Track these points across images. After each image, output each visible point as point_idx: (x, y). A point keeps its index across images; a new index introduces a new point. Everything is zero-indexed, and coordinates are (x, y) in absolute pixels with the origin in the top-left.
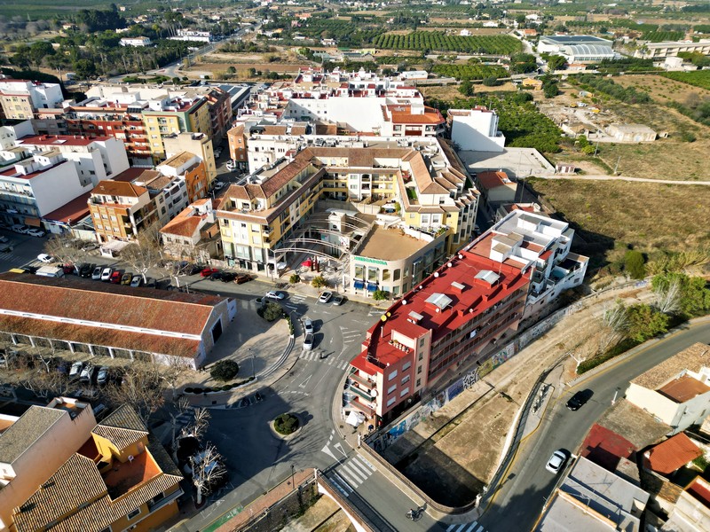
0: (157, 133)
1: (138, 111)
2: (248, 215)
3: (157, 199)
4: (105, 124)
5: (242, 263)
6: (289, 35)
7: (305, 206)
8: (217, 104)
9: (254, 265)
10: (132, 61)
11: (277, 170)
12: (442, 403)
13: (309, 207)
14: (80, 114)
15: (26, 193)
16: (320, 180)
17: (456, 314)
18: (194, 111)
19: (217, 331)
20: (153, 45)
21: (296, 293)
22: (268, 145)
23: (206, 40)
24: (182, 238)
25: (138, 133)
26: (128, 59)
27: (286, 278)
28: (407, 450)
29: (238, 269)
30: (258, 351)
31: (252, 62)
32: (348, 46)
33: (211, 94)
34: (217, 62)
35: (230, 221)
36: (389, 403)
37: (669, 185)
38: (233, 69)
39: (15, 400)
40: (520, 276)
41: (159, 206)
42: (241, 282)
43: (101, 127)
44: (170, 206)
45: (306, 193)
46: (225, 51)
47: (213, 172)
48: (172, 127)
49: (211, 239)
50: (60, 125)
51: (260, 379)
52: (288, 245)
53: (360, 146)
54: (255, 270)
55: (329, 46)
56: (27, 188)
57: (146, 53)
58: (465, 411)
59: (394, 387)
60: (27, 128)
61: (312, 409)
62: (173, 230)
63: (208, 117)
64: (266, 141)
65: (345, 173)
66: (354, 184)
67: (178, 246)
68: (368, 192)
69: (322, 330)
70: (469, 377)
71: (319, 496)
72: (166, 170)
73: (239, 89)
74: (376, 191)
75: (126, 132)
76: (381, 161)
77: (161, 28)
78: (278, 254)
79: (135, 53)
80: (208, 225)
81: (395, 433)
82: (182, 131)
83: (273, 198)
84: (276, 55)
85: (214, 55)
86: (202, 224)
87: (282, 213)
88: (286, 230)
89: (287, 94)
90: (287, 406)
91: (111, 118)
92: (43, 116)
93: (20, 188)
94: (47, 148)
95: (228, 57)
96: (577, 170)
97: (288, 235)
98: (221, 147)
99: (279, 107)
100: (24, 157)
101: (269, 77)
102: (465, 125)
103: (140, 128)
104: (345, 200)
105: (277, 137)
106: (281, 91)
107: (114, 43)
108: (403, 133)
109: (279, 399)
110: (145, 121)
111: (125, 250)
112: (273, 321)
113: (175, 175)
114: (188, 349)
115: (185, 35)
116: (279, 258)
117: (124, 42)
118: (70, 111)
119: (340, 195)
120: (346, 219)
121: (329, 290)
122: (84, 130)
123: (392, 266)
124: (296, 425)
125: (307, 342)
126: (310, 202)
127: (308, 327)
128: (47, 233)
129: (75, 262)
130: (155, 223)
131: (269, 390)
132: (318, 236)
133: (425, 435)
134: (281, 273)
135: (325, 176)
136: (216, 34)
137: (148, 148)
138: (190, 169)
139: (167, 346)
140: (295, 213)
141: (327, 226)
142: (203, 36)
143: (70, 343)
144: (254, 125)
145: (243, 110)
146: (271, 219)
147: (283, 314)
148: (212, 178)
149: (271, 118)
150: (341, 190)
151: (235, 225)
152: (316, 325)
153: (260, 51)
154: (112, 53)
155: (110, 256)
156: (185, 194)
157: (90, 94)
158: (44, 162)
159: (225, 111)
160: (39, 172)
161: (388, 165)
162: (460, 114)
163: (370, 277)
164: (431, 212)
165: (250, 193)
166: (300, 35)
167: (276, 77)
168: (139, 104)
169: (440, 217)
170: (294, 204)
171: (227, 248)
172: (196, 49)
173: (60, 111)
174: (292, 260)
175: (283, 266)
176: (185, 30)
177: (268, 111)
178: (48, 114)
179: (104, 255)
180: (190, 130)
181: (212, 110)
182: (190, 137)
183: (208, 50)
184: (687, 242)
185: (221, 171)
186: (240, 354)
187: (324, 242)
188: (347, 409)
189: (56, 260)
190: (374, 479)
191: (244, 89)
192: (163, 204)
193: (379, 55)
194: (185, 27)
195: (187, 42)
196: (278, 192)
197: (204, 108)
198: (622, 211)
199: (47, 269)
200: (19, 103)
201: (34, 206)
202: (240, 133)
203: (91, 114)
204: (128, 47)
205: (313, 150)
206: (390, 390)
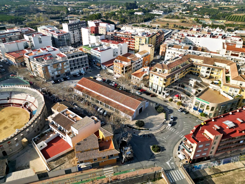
0: (138, 43)
1: (134, 35)
2: (160, 74)
3: (133, 64)
4: (124, 38)
5: (154, 90)
6: (192, 13)
7: (182, 75)
8: (159, 35)
9: (158, 92)
10: (136, 19)
11: (175, 60)
12: (219, 164)
13: (183, 76)
14: (118, 35)
15: (99, 56)
16: (190, 67)
17: (235, 131)
18: (151, 37)
19: (141, 110)
20: (144, 15)
21: (170, 105)
22: (173, 52)
23: (162, 14)
24: (137, 78)
25: (132, 42)
26: (135, 19)
27: (168, 99)
28: (199, 176)
29: (152, 92)
30: (152, 121)
31: (175, 22)
32: (215, 19)
33: (158, 32)
34: (163, 21)
35: (154, 75)
36: (197, 156)
38: (168, 24)
39: (83, 113)
41: (133, 66)
42: (152, 96)
43: (122, 39)
44: (136, 67)
45: (183, 71)
46: (167, 18)
47: (152, 58)
48: (143, 41)
49: (146, 80)
50: (112, 37)
51: (151, 130)
52: (171, 88)
53: (210, 57)
54: (157, 94)
55: (207, 18)
56: (99, 54)
57: (141, 17)
58: (229, 171)
59: (200, 151)
60: (103, 37)
61: (166, 147)
62: (135, 75)
63: (155, 40)
64: (173, 50)
65: (200, 66)
66: (203, 71)
67: (136, 80)
68: (209, 75)
69: (177, 121)
70: (235, 158)
71: (161, 178)
72: (138, 55)
73: (168, 31)
74: (212, 75)
75: (129, 41)
76: (217, 64)
77: (148, 9)
78: (167, 90)
79: (138, 17)
80: (146, 75)
81: (196, 168)
82: (146, 43)
83: (170, 70)
84: (185, 20)
85: (163, 19)
86: (144, 74)
87: (172, 76)
88: (172, 82)
89: (185, 34)
90: (158, 143)
91: (126, 37)
92: (108, 34)
93: (97, 54)
94: (107, 44)
95: (168, 20)
97: (172, 84)
98: (157, 50)
99: (181, 39)
100: (101, 45)
101: (180, 28)
103: (133, 41)
104: (198, 76)
105: (177, 49)
106: (183, 33)
107: (132, 13)
108: (230, 54)
109: (155, 140)
110: (136, 39)
111: (121, 78)
112: (159, 113)
113: (140, 57)
114: (131, 113)
115: (155, 12)
116: (167, 91)
117: (136, 13)
118: (116, 33)
119: (196, 74)
120: (197, 83)
121: (183, 108)
122: (118, 40)
123: (211, 105)
124: (159, 150)
125: (170, 123)
126: (184, 74)
127: (172, 118)
128: (101, 69)
129: (106, 78)
130: (130, 72)
131: (153, 135)
132: (183, 87)
133: (209, 173)
134: (167, 97)
135: (192, 65)
136: (165, 12)
137: (134, 48)
138: (145, 56)
139: (125, 110)
140: (177, 77)
141: (188, 84)
142: (161, 12)
143: (100, 101)
144: (170, 44)
145: (168, 39)
146: (168, 77)
147: (164, 111)
148: (151, 60)
149: (177, 42)
150: (197, 72)
151: (155, 77)
152: (175, 118)
153: (179, 19)
154: (131, 16)
155: (116, 79)
156: (142, 64)
157: (122, 29)
158: (105, 47)
159: (162, 38)
160: (103, 50)
161: (220, 66)
163: (201, 107)
164: (235, 87)
165: (163, 67)
166: (196, 14)
167: (183, 28)
168: (135, 33)
169: (239, 90)
170: (178, 74)
171: (150, 84)
172: (157, 17)
173: (113, 33)
174: (171, 93)
175: (168, 95)
176: (155, 10)
177: (176, 40)
178: (109, 34)
179: (114, 78)
180: (149, 43)
181: (157, 37)
182: (148, 45)
183: (161, 17)
185: (155, 58)
186: (146, 120)
187: (185, 89)
188: (179, 152)
189: (102, 77)
190: (183, 181)
191: (170, 31)
192: (134, 66)
193: (227, 23)
194: (155, 9)
195: (155, 14)
196: (173, 68)
197: (155, 36)
199: (99, 79)
200: (103, 29)
201: (100, 60)
202: (165, 46)
203: (121, 35)
204: (137, 15)
205: (190, 56)
206: (198, 151)
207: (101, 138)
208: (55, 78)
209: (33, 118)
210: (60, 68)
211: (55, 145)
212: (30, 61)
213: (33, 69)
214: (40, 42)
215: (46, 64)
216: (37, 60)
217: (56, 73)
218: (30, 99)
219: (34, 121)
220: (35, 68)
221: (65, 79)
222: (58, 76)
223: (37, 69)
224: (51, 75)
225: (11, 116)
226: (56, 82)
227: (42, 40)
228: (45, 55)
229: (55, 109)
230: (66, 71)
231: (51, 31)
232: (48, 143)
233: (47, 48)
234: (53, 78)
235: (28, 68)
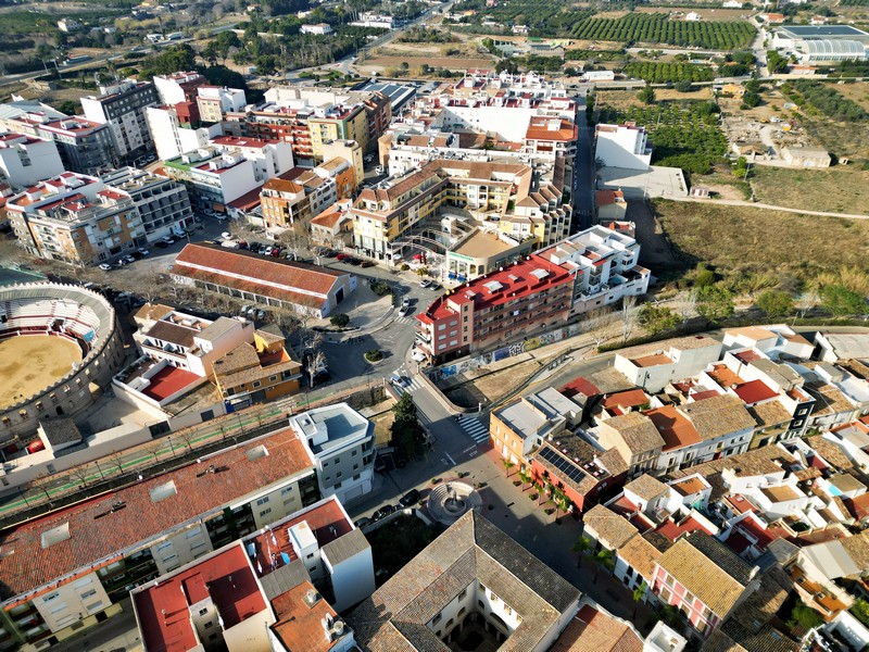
0: (319, 137)
1: (305, 117)
2: (374, 214)
3: (311, 196)
4: (278, 128)
5: (368, 252)
6: (479, 20)
7: (424, 211)
8: (376, 109)
9: (377, 254)
10: (309, 54)
11: (405, 178)
12: (489, 361)
13: (429, 211)
14: (259, 118)
15: (216, 184)
16: (444, 188)
17: (502, 296)
18: (352, 119)
19: (340, 296)
20: (333, 32)
21: (405, 279)
22: (406, 155)
23: (388, 26)
24: (326, 229)
25: (303, 136)
26: (306, 52)
27: (399, 267)
28: (453, 384)
29: (365, 257)
30: (366, 313)
31: (429, 55)
32: (540, 36)
33: (372, 100)
34: (393, 55)
35: (360, 217)
36: (441, 347)
37: (802, 215)
38: (406, 65)
40: (567, 275)
41: (312, 202)
42: (364, 267)
43: (274, 131)
44: (321, 202)
45: (426, 199)
46: (404, 41)
47: (360, 175)
48: (332, 134)
49: (346, 231)
50: (242, 127)
51: (363, 329)
52: (406, 240)
53: (484, 159)
54: (377, 259)
55: (520, 34)
56: (217, 181)
57: (325, 43)
58: (505, 368)
59: (444, 337)
60: (217, 130)
61: (394, 351)
62: (319, 222)
63: (365, 124)
64: (405, 151)
65: (465, 183)
66: (472, 194)
67: (323, 235)
68: (485, 202)
69: (416, 305)
70: (515, 347)
71: (386, 398)
72: (320, 172)
73: (406, 90)
74: (492, 201)
75: (294, 135)
76: (497, 175)
77: (344, 11)
78: (394, 247)
79: (314, 44)
80: (347, 220)
81: (447, 372)
82: (339, 137)
83: (395, 202)
84: (456, 47)
85: (392, 46)
86: (341, 219)
87: (401, 213)
88: (405, 228)
89: (444, 101)
90: (379, 347)
91: (283, 123)
92: (229, 119)
93: (212, 181)
94: (232, 148)
95: (406, 48)
96: (712, 194)
97: (407, 232)
98: (371, 155)
99: (432, 115)
100: (216, 155)
101: (440, 76)
102: (611, 141)
103: (305, 133)
104: (462, 207)
105: (415, 148)
106: (439, 97)
107: (293, 30)
108: (535, 149)
109: (375, 342)
110: (310, 127)
111: (284, 235)
112: (381, 295)
113: (328, 177)
114: (317, 303)
115: (367, 20)
116: (396, 250)
117: (305, 29)
118: (251, 115)
119: (461, 203)
120: (457, 223)
121: (431, 279)
122: (260, 132)
123: (477, 262)
124: (377, 358)
125: (402, 311)
126: (430, 208)
127: (406, 302)
128: (229, 219)
129: (248, 240)
130: (307, 216)
131: (369, 336)
132: (433, 236)
133: (470, 378)
134: (397, 262)
135: (450, 185)
136: (400, 19)
137: (311, 151)
138: (340, 173)
139: (303, 300)
140: (413, 215)
141: (439, 228)
142: (385, 22)
143: (242, 292)
144: (402, 133)
145: (397, 118)
146: (390, 218)
147: (388, 291)
148: (359, 181)
149: (420, 127)
150: (462, 198)
151: (364, 220)
152: (412, 302)
153: (440, 41)
154: (291, 43)
155: (272, 238)
156: (334, 193)
157: (269, 96)
158: (230, 160)
159: (385, 116)
160: (225, 168)
161: (504, 179)
162: (608, 130)
163: (461, 270)
164: (521, 221)
165: (378, 196)
166: (491, 20)
167: (448, 75)
168: (307, 111)
169: (528, 226)
170: (413, 208)
171: (357, 239)
172: (376, 37)
173: (243, 115)
174: (406, 253)
175: (398, 257)
176: (368, 13)
177: (419, 120)
178: (233, 117)
179: (269, 237)
180: (347, 138)
181: (370, 116)
182: (343, 144)
183: (386, 40)
184: (778, 269)
185: (369, 175)
186: (353, 314)
187: (437, 242)
188: (415, 350)
189: (235, 237)
190: (422, 391)
191: (411, 90)
192: (315, 201)
193: (573, 47)
194: (368, 10)
195: (368, 28)
196: (401, 197)
197: (363, 114)
198: (731, 237)
199: (228, 242)
200: (212, 106)
201: (221, 195)
202: (389, 141)
203: (267, 119)
204: (309, 34)
205: (440, 162)
206: (440, 338)
207: (261, 350)
208: (107, 255)
210: (116, 229)
211: (165, 380)
212: (27, 221)
213: (40, 240)
214: (26, 162)
215: (78, 221)
216: (48, 215)
217: (109, 243)
218: (66, 309)
219: (92, 360)
220: (47, 236)
221: (138, 256)
222: (115, 250)
223: (53, 238)
224: (96, 248)
225: (29, 355)
226: (114, 266)
227: (29, 156)
228: (66, 198)
229: (144, 318)
230: (134, 235)
231: (46, 124)
232: (151, 380)
233: (62, 178)
234: (102, 256)
235: (23, 239)
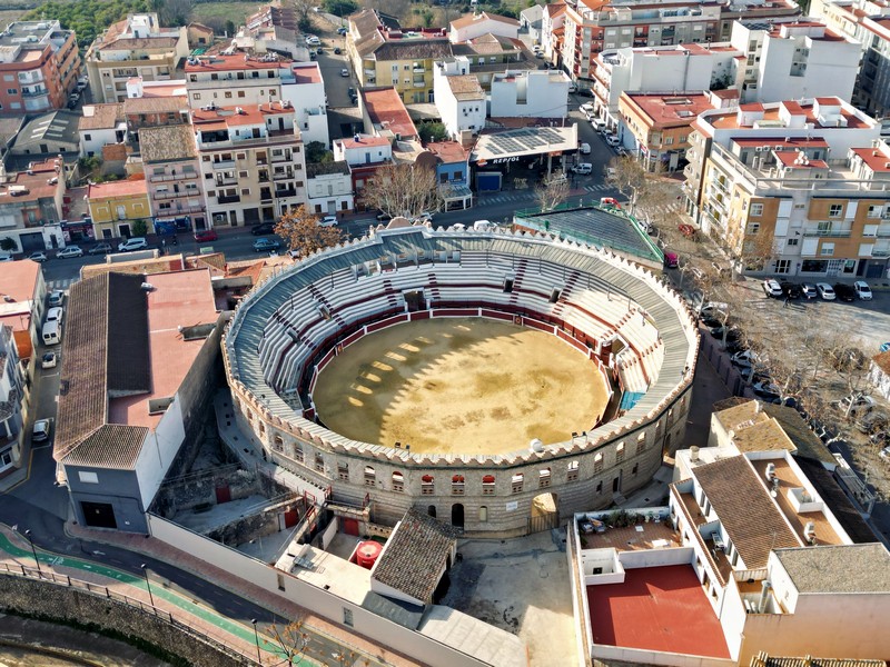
39: (865, 516)
208: (793, 270)
209: (616, 426)
210: (839, 227)
212: (707, 154)
213: (707, 196)
214: (798, 70)
215: (778, 185)
216: (744, 159)
217: (810, 248)
218: (640, 333)
219: (615, 440)
220: (720, 192)
221: (845, 294)
222: (812, 265)
223: (726, 200)
224: (781, 248)
226: (791, 293)
227: (809, 60)
228: (793, 140)
229: (727, 428)
230: (866, 251)
231: (876, 19)
233: (816, 104)
234: (783, 265)
235: (688, 187)
